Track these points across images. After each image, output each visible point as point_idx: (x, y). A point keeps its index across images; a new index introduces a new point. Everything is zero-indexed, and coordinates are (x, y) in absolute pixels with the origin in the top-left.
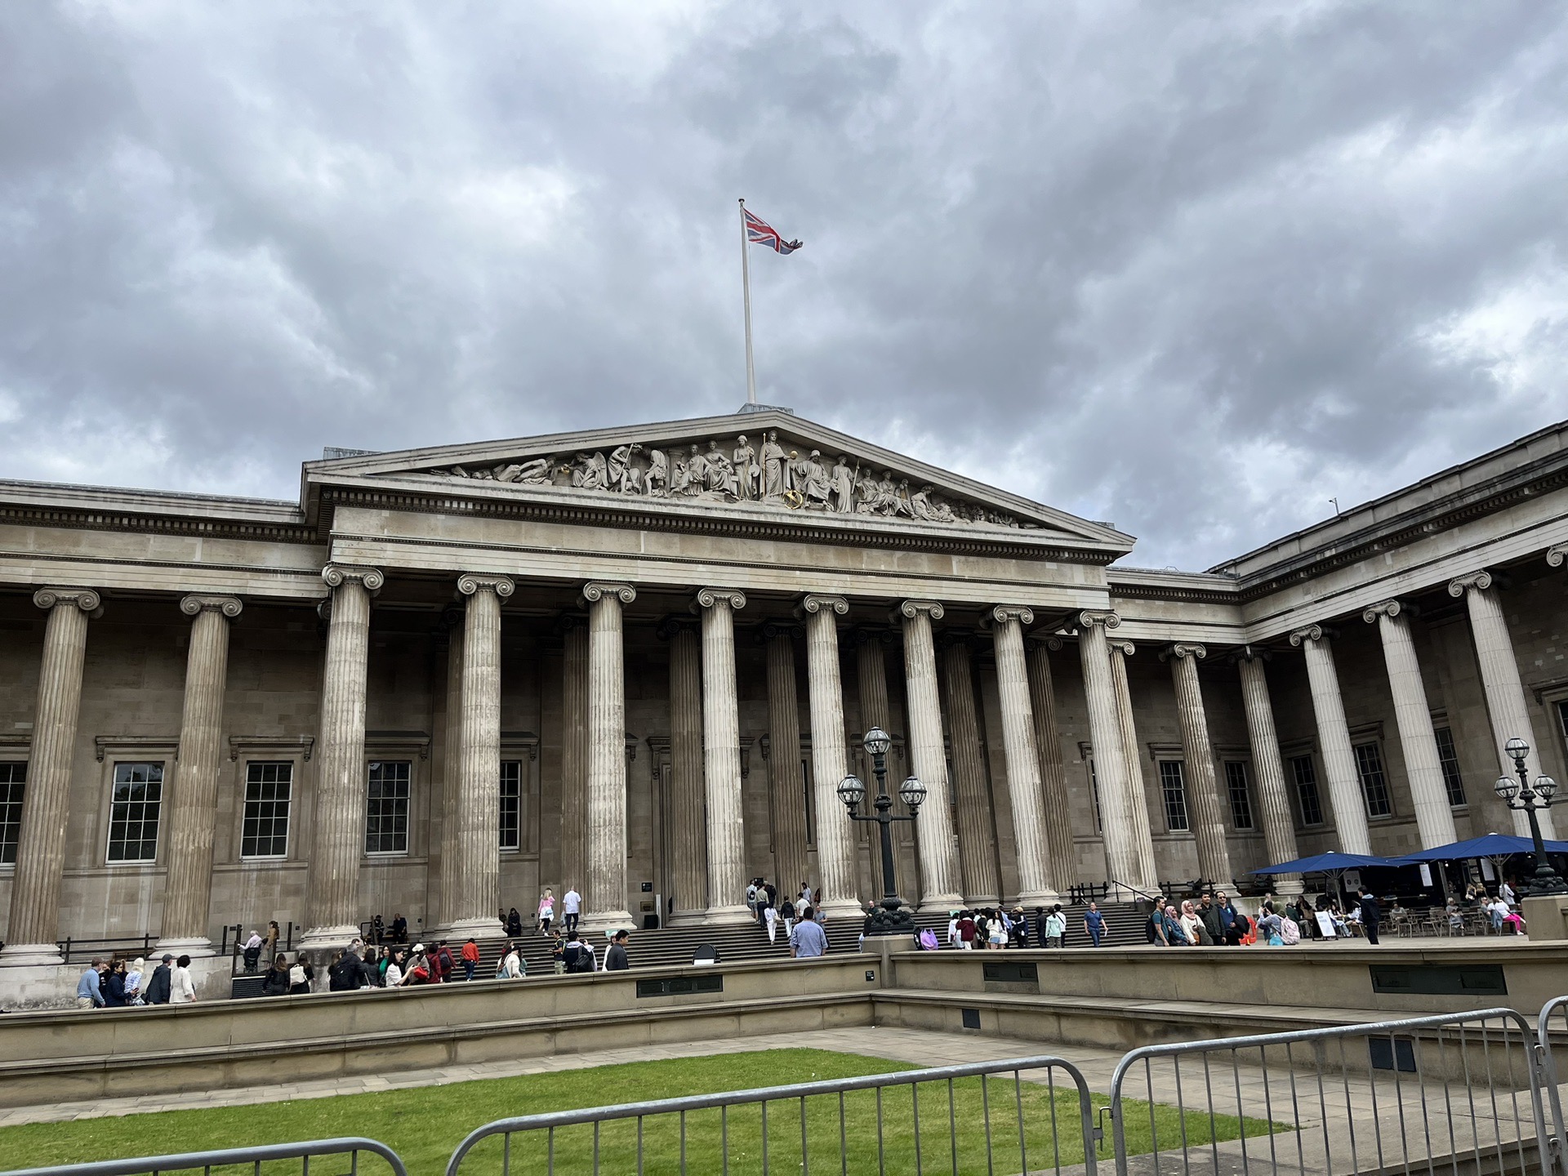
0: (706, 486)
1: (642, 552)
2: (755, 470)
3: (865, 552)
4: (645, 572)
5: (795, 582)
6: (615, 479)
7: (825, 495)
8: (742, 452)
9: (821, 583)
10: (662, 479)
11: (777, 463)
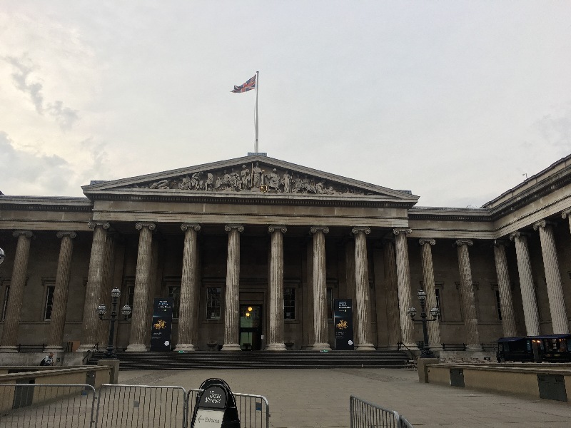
0: (229, 186)
1: (204, 211)
2: (249, 178)
3: (296, 208)
4: (205, 219)
5: (265, 220)
6: (193, 185)
7: (277, 186)
8: (244, 171)
9: (276, 221)
10: (211, 184)
11: (258, 175)
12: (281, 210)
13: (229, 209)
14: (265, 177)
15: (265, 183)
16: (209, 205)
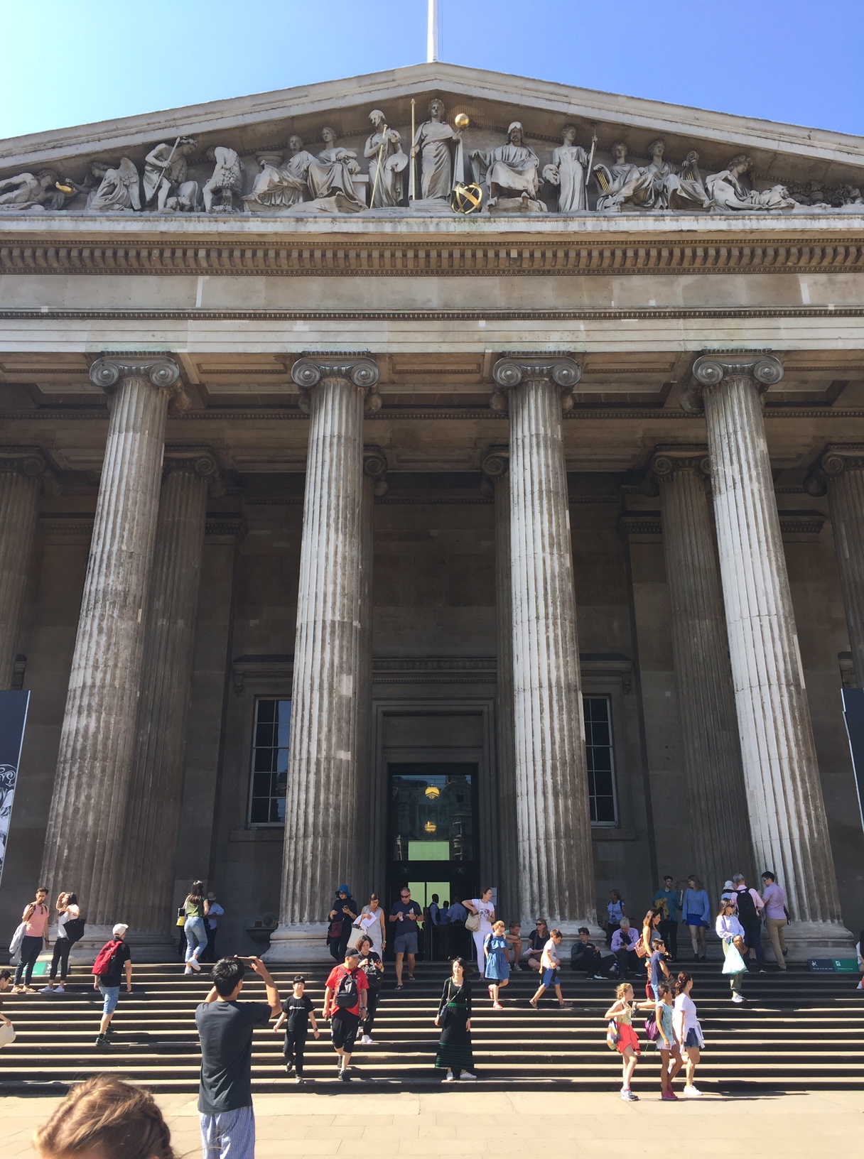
0: (309, 194)
1: (199, 304)
2: (400, 161)
3: (617, 280)
4: (201, 337)
5: (476, 337)
6: (149, 194)
7: (527, 181)
8: (376, 138)
9: (529, 337)
10: (231, 187)
11: (444, 150)
12: (546, 292)
13: (313, 292)
14: (470, 160)
15: (469, 178)
16: (221, 282)
